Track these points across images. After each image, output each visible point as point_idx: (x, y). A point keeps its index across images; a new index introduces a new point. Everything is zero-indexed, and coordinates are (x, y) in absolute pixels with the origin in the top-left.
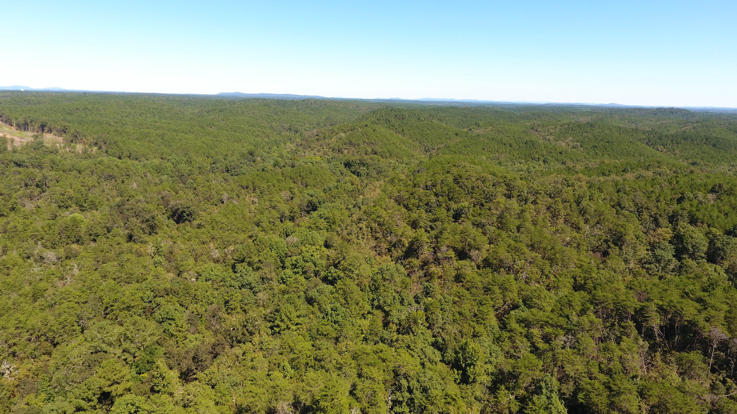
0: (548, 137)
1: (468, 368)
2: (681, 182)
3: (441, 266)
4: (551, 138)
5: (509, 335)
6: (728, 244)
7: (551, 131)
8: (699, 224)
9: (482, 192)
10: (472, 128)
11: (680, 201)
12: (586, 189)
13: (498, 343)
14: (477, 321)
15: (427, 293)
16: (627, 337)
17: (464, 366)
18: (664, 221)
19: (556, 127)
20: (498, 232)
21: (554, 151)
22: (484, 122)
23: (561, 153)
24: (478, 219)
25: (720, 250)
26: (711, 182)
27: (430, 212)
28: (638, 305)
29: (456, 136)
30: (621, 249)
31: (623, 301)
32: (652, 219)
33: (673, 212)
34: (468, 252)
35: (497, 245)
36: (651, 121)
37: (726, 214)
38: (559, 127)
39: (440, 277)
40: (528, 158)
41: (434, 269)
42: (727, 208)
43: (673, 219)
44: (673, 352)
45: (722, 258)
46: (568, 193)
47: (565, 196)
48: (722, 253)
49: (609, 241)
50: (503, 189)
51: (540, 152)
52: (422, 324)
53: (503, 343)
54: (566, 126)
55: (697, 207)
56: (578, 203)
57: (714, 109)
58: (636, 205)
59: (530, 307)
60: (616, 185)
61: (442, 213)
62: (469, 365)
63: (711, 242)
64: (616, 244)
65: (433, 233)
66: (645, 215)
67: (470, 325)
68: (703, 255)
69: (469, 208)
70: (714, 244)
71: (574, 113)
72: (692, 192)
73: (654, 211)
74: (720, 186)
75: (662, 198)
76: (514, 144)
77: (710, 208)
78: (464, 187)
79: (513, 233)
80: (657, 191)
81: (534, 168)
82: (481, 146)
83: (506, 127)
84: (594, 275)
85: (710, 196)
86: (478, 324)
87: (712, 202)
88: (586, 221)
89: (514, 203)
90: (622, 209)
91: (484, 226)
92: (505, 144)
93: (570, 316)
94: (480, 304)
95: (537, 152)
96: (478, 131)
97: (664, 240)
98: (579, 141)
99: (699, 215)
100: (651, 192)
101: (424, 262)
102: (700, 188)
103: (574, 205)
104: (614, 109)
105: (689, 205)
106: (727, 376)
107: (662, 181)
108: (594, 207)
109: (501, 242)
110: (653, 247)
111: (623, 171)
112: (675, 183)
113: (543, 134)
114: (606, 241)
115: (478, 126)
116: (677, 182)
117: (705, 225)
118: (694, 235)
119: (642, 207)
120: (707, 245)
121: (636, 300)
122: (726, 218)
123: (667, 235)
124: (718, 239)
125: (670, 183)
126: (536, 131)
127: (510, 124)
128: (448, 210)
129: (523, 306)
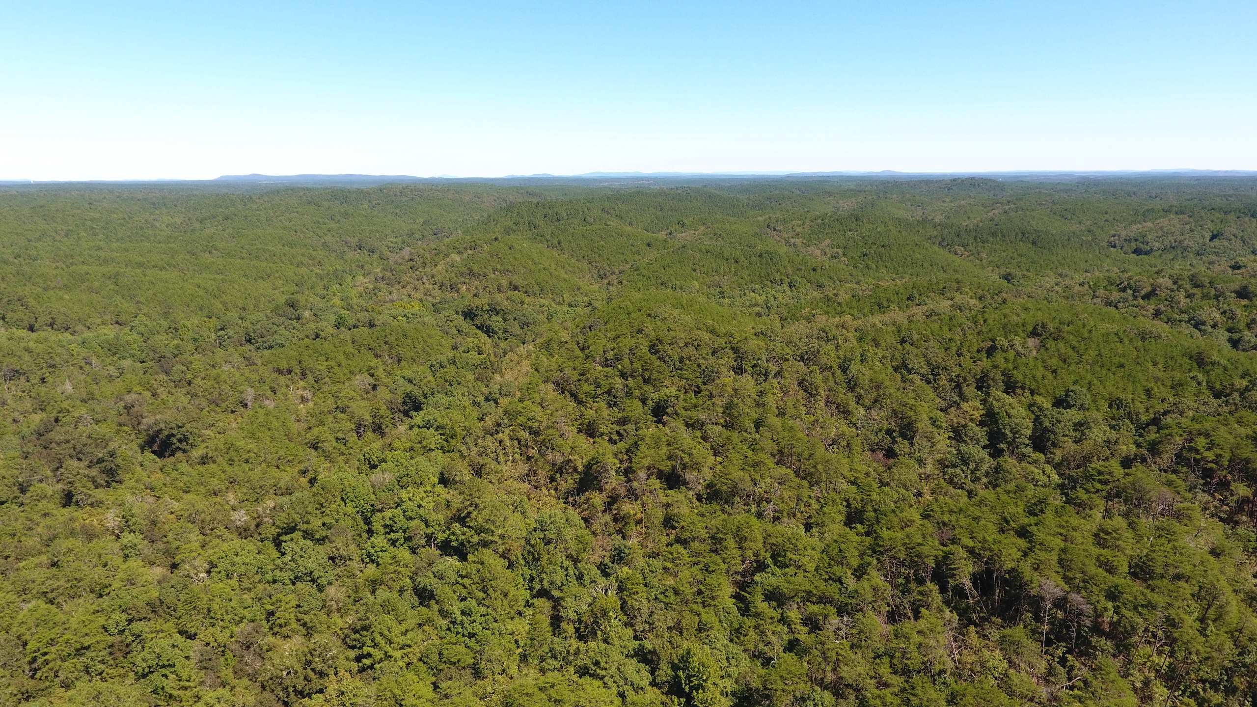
0: (793, 241)
1: (695, 693)
2: (990, 322)
3: (639, 502)
4: (798, 241)
5: (754, 623)
6: (1059, 422)
7: (798, 230)
8: (1018, 391)
9: (696, 368)
10: (673, 229)
11: (991, 352)
12: (855, 343)
13: (738, 638)
14: (703, 603)
15: (620, 557)
16: (927, 609)
17: (687, 691)
18: (970, 390)
19: (804, 224)
20: (727, 433)
21: (803, 268)
22: (691, 219)
23: (814, 270)
24: (694, 414)
25: (1049, 431)
26: (1032, 318)
27: (614, 405)
28: (940, 551)
29: (648, 248)
30: (912, 444)
31: (919, 545)
32: (954, 384)
33: (982, 372)
34: (682, 474)
35: (727, 457)
36: (944, 202)
37: (1054, 372)
38: (808, 223)
39: (639, 522)
40: (766, 282)
41: (628, 508)
42: (1054, 362)
43: (982, 383)
44: (994, 619)
45: (1054, 445)
46: (829, 354)
47: (824, 360)
48: (1052, 437)
49: (894, 431)
50: (728, 359)
51: (782, 269)
52: (615, 618)
53: (746, 638)
54: (819, 221)
55: (1014, 361)
56: (844, 370)
57: (1032, 175)
58: (929, 364)
59: (783, 566)
60: (899, 331)
61: (635, 408)
62: (697, 688)
63: (1037, 420)
64: (904, 436)
65: (622, 445)
66: (943, 381)
67: (691, 611)
68: (1027, 442)
69: (677, 397)
70: (1041, 423)
71: (830, 194)
72: (1006, 337)
73: (956, 371)
74: (1044, 326)
75: (964, 350)
76: (742, 259)
77: (1032, 363)
78: (667, 359)
79: (750, 433)
80: (958, 337)
81: (775, 298)
82: (691, 265)
83: (727, 226)
84: (875, 496)
85: (1031, 342)
86: (704, 607)
87: (1034, 352)
88: (859, 400)
89: (747, 382)
90: (909, 371)
91: (703, 424)
92: (727, 260)
93: (844, 580)
94: (707, 570)
95: (778, 271)
96: (684, 234)
97: (972, 420)
98: (838, 247)
99: (1018, 375)
100: (950, 340)
101: (611, 497)
102: (1017, 329)
103: (839, 373)
104: (889, 182)
105: (1003, 360)
106: (1067, 652)
107: (964, 320)
108: (868, 374)
109: (732, 451)
110: (958, 434)
111: (908, 299)
112: (982, 323)
113: (785, 235)
114: (889, 432)
115: (683, 225)
116: (985, 321)
117: (1027, 393)
118: (1012, 412)
119: (938, 367)
120: (1031, 425)
121: (937, 543)
122: (1055, 378)
123: (976, 413)
124: (1045, 416)
125: (975, 323)
126: (775, 230)
127: (732, 219)
128: (644, 401)
129: (772, 566)
